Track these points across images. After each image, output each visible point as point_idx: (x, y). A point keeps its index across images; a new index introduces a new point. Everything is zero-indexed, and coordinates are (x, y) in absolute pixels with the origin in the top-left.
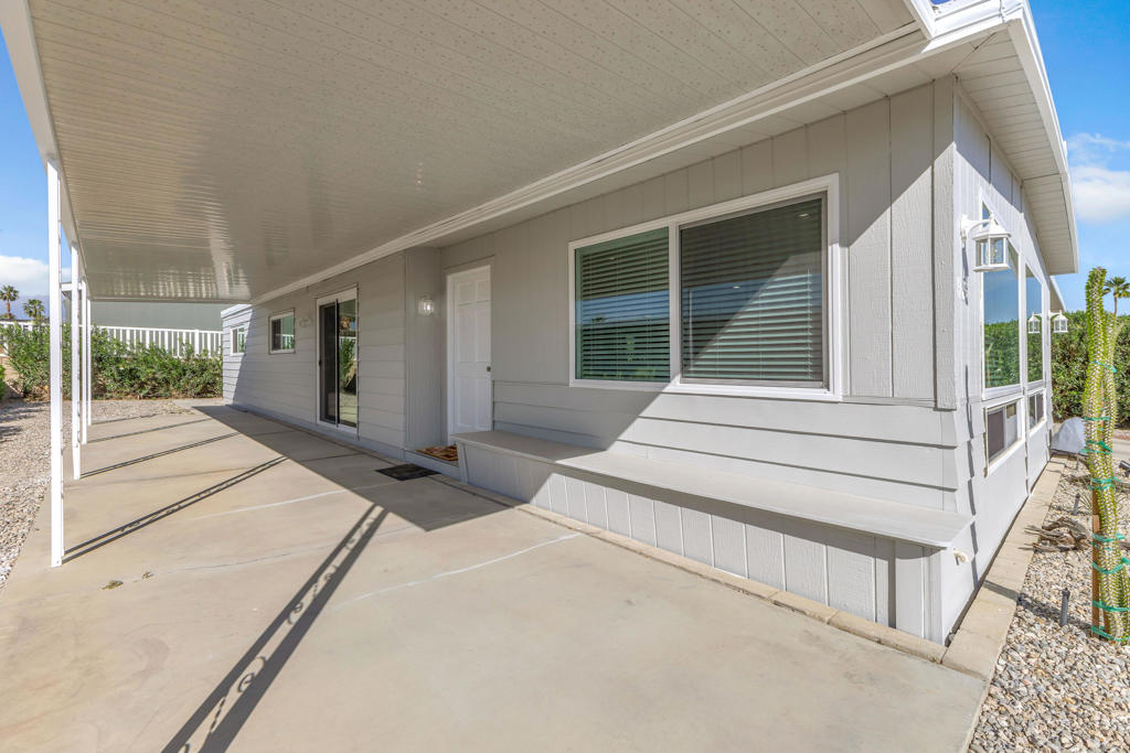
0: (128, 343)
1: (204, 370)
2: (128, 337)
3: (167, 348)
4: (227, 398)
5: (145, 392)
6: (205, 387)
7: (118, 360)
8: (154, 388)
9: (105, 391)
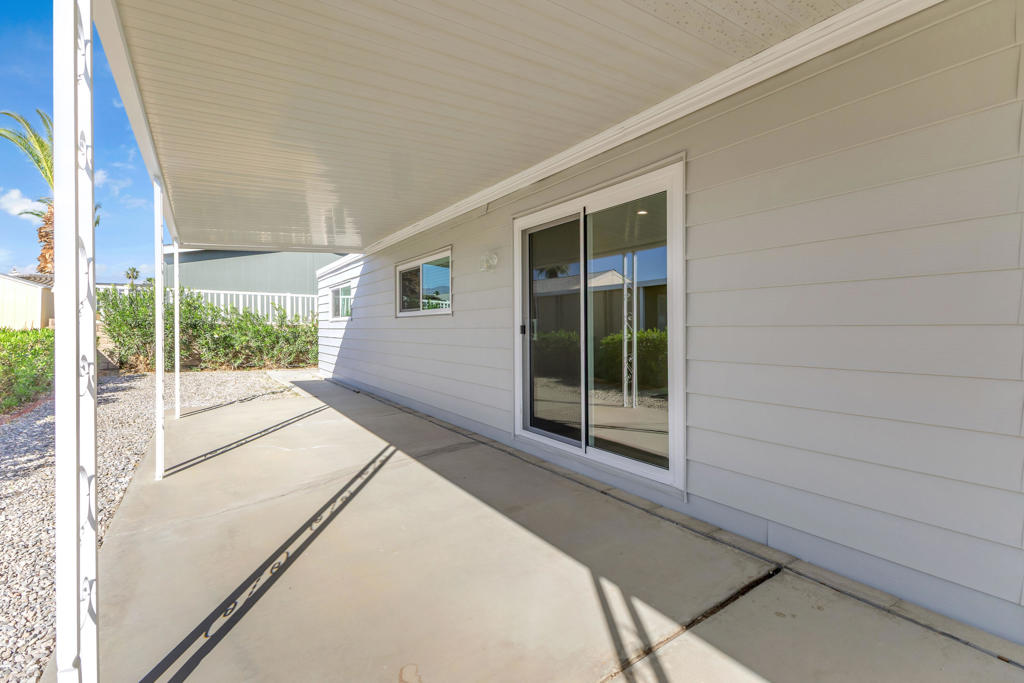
0: (222, 308)
1: (296, 337)
2: (222, 302)
3: (260, 314)
4: (325, 369)
5: (239, 362)
6: (297, 356)
7: (212, 327)
8: (248, 359)
9: (200, 360)
